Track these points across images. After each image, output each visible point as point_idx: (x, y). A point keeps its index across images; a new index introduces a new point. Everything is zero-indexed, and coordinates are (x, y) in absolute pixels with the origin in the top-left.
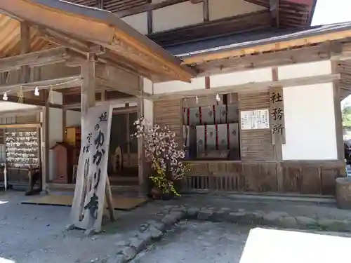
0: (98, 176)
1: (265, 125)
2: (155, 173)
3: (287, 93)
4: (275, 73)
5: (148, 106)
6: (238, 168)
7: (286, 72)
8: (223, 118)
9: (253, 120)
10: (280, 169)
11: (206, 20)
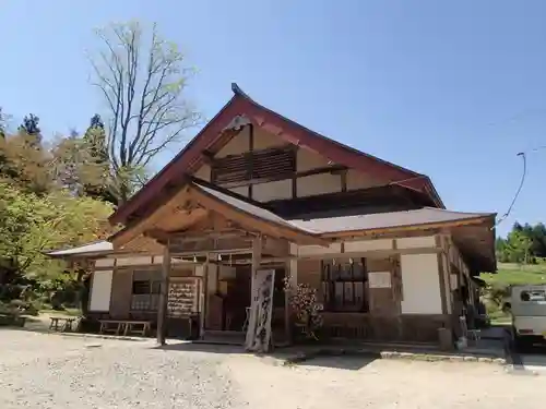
0: (266, 316)
1: (388, 285)
2: (299, 320)
3: (405, 260)
4: (394, 243)
5: (293, 265)
6: (366, 320)
7: (403, 243)
8: (350, 276)
9: (378, 280)
10: (400, 321)
11: (344, 190)
